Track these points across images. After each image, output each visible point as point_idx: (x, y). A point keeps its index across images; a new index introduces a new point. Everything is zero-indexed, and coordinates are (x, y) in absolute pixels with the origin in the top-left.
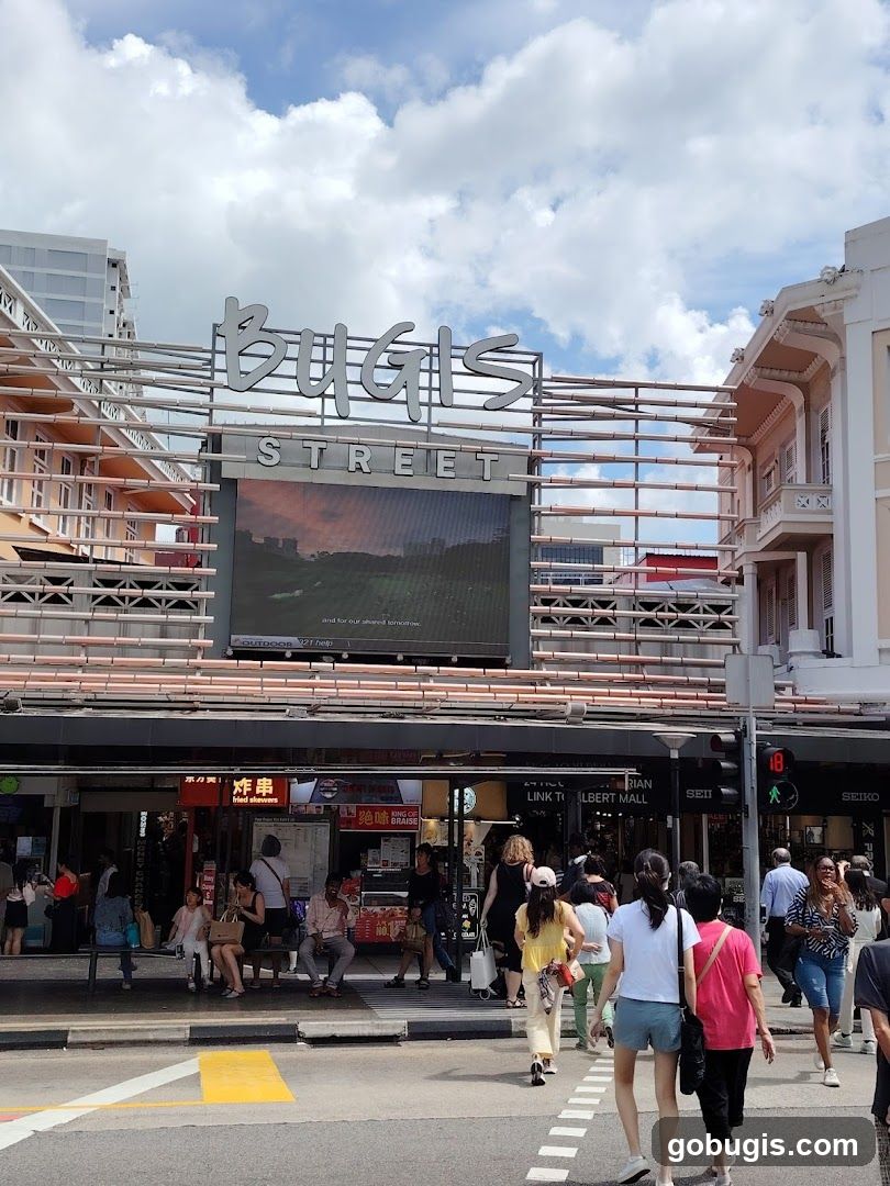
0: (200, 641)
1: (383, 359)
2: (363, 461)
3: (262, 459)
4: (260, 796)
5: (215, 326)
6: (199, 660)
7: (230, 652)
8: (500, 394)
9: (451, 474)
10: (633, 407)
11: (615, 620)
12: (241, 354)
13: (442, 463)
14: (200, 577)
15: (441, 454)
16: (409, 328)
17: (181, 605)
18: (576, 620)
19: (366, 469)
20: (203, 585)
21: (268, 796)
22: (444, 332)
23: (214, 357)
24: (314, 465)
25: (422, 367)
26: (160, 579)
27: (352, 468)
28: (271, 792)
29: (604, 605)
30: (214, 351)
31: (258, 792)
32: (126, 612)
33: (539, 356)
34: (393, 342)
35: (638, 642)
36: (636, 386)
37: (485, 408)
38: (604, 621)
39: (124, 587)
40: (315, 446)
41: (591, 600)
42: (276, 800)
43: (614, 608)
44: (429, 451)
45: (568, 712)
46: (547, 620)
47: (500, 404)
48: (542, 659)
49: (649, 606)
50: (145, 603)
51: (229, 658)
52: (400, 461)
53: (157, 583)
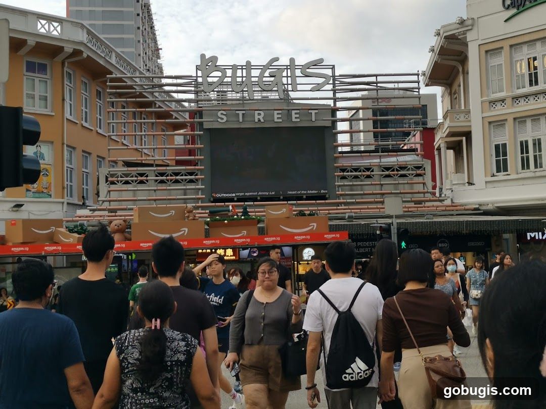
0: (200, 196)
1: (267, 74)
2: (261, 117)
3: (219, 120)
4: (228, 256)
5: (197, 66)
6: (200, 204)
7: (212, 199)
8: (318, 84)
9: (299, 120)
10: (375, 85)
11: (373, 176)
12: (208, 77)
13: (294, 116)
14: (198, 170)
15: (294, 112)
16: (277, 59)
17: (191, 181)
18: (356, 177)
19: (262, 121)
20: (199, 174)
21: (231, 256)
22: (292, 60)
23: (197, 79)
24: (241, 120)
25: (283, 75)
26: (182, 171)
27: (256, 121)
28: (232, 254)
29: (368, 169)
30: (197, 77)
31: (227, 254)
32: (170, 186)
33: (334, 66)
34: (271, 66)
35: (382, 185)
36: (376, 76)
37: (311, 91)
38: (368, 177)
39: (168, 176)
40: (241, 113)
41: (362, 168)
42: (234, 257)
43: (372, 171)
44: (288, 110)
45: (347, 217)
46: (343, 178)
47: (318, 88)
48: (341, 195)
49: (387, 169)
50: (177, 181)
51: (212, 202)
52: (276, 116)
53: (181, 173)
